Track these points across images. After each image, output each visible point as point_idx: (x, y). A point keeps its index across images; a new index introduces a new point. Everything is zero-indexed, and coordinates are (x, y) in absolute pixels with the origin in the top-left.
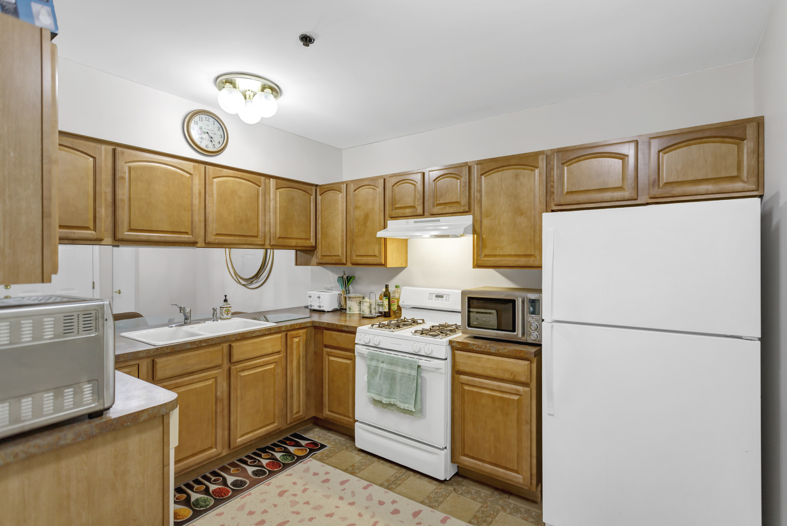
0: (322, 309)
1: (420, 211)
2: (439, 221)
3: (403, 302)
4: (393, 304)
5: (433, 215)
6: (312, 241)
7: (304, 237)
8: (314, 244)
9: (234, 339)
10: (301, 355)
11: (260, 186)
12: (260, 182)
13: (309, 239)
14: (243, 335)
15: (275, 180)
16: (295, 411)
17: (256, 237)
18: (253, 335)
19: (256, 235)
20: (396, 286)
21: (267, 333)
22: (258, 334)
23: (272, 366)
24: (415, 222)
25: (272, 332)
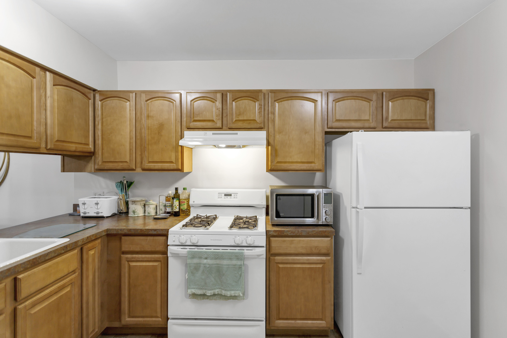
0: (100, 215)
1: (219, 125)
2: (237, 134)
3: (194, 202)
4: (183, 204)
5: (231, 129)
6: (90, 146)
7: (83, 143)
8: (93, 150)
9: (22, 269)
10: (97, 267)
11: (34, 78)
12: (35, 73)
13: (88, 144)
14: (34, 260)
15: (52, 75)
16: (91, 330)
17: (30, 137)
18: (47, 258)
19: (30, 136)
20: (184, 188)
21: (63, 252)
22: (53, 255)
23: (68, 289)
24: (213, 134)
25: (69, 249)
